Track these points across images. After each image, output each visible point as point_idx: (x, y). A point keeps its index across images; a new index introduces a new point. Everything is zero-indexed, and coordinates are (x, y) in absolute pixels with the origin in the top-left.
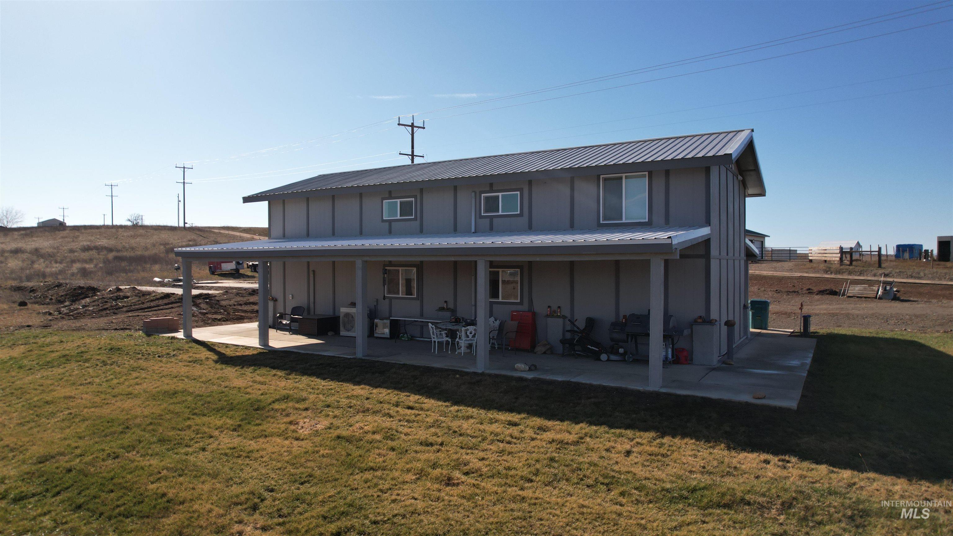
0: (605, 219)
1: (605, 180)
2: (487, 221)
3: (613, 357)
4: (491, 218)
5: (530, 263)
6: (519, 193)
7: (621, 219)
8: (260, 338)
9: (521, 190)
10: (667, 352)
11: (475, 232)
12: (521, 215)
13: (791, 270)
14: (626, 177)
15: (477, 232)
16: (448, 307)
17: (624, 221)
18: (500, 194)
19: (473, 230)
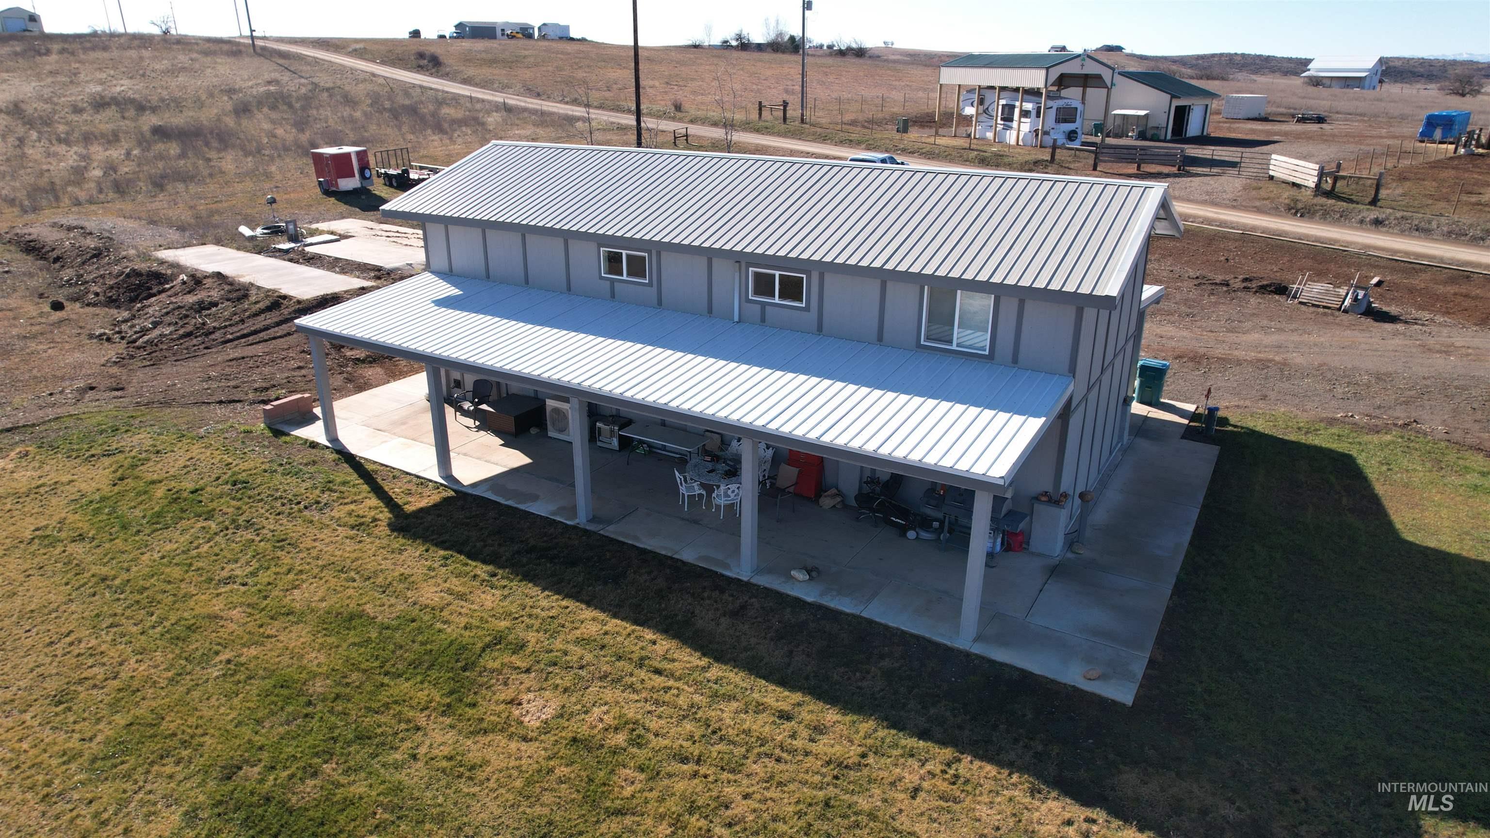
0: (928, 338)
2: (758, 308)
3: (924, 535)
4: (763, 304)
6: (805, 276)
7: (952, 344)
8: (436, 446)
9: (808, 273)
10: (994, 543)
11: (740, 321)
12: (807, 309)
13: (1235, 205)
14: (963, 296)
15: (743, 322)
17: (955, 348)
18: (777, 273)
19: (736, 319)
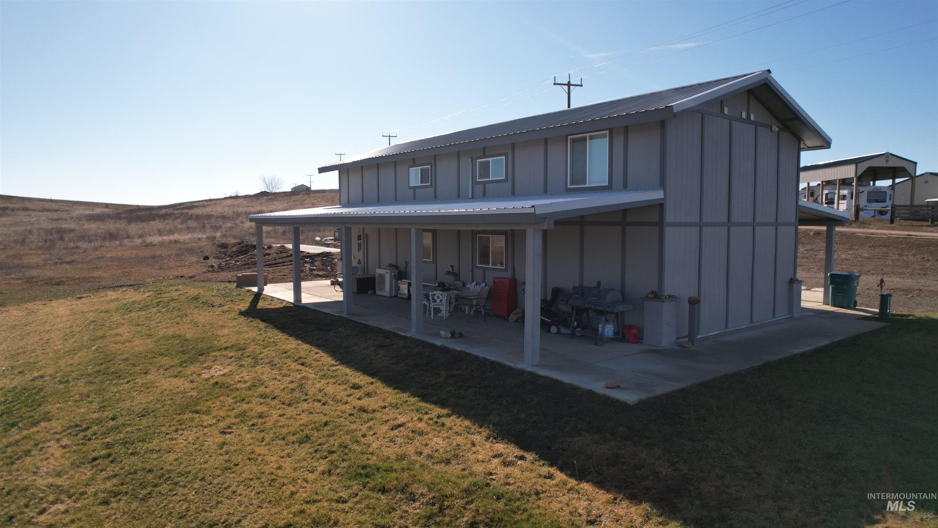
0: (572, 183)
1: (573, 141)
2: (482, 187)
3: (564, 330)
4: (484, 183)
5: (513, 231)
6: (504, 157)
7: (585, 183)
9: (506, 155)
11: (473, 197)
12: (506, 180)
14: (591, 138)
15: (473, 198)
16: (454, 271)
17: (587, 185)
18: (490, 159)
19: (470, 196)
